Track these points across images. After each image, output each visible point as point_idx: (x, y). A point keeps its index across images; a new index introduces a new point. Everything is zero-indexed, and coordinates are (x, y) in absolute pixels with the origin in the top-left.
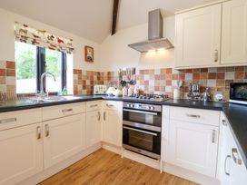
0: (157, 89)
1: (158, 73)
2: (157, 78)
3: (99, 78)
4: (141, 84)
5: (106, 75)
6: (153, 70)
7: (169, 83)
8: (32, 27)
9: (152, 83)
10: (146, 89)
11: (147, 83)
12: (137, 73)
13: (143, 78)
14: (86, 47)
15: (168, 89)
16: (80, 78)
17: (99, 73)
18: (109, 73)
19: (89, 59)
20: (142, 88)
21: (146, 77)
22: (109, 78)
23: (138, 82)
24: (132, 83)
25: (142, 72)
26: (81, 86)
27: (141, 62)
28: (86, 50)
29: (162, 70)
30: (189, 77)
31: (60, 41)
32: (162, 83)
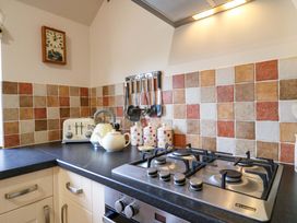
0: (225, 130)
1: (226, 79)
2: (225, 94)
3: (85, 102)
4: (177, 115)
9: (209, 113)
10: (194, 129)
11: (193, 112)
12: (167, 85)
13: (183, 100)
14: (45, 29)
16: (25, 103)
17: (84, 91)
18: (105, 89)
19: (55, 59)
21: (192, 95)
22: (106, 101)
23: (169, 108)
24: (153, 112)
25: (180, 80)
26: (32, 122)
27: (175, 54)
28: (44, 37)
29: (239, 70)
32: (243, 111)
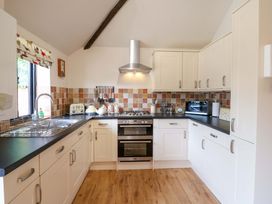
0: (135, 106)
1: (136, 92)
2: (135, 96)
4: (120, 102)
5: (77, 92)
6: (132, 90)
7: (145, 101)
8: (23, 37)
9: (131, 101)
10: (126, 106)
11: (126, 101)
12: (116, 92)
13: (122, 97)
14: (59, 60)
15: (145, 106)
18: (81, 90)
19: (62, 75)
20: (122, 105)
21: (125, 96)
22: (81, 96)
23: (117, 100)
24: (111, 101)
25: (121, 91)
26: (56, 106)
27: (120, 81)
28: (60, 64)
29: (139, 90)
30: (159, 97)
31: (43, 54)
32: (139, 100)
